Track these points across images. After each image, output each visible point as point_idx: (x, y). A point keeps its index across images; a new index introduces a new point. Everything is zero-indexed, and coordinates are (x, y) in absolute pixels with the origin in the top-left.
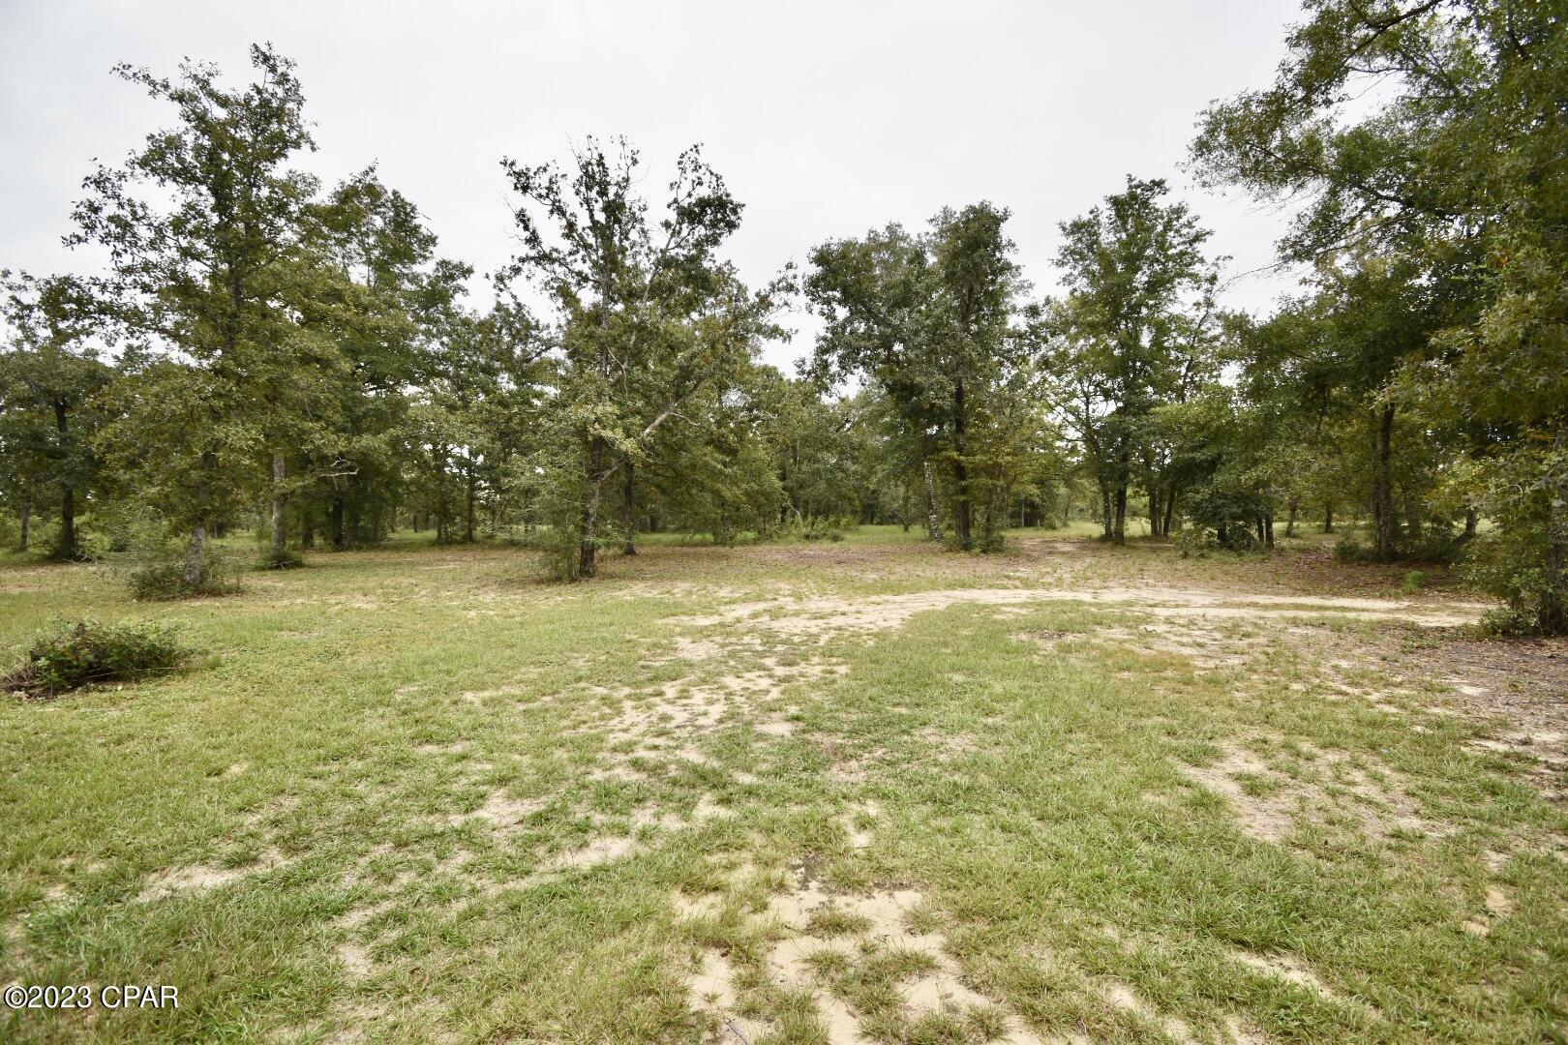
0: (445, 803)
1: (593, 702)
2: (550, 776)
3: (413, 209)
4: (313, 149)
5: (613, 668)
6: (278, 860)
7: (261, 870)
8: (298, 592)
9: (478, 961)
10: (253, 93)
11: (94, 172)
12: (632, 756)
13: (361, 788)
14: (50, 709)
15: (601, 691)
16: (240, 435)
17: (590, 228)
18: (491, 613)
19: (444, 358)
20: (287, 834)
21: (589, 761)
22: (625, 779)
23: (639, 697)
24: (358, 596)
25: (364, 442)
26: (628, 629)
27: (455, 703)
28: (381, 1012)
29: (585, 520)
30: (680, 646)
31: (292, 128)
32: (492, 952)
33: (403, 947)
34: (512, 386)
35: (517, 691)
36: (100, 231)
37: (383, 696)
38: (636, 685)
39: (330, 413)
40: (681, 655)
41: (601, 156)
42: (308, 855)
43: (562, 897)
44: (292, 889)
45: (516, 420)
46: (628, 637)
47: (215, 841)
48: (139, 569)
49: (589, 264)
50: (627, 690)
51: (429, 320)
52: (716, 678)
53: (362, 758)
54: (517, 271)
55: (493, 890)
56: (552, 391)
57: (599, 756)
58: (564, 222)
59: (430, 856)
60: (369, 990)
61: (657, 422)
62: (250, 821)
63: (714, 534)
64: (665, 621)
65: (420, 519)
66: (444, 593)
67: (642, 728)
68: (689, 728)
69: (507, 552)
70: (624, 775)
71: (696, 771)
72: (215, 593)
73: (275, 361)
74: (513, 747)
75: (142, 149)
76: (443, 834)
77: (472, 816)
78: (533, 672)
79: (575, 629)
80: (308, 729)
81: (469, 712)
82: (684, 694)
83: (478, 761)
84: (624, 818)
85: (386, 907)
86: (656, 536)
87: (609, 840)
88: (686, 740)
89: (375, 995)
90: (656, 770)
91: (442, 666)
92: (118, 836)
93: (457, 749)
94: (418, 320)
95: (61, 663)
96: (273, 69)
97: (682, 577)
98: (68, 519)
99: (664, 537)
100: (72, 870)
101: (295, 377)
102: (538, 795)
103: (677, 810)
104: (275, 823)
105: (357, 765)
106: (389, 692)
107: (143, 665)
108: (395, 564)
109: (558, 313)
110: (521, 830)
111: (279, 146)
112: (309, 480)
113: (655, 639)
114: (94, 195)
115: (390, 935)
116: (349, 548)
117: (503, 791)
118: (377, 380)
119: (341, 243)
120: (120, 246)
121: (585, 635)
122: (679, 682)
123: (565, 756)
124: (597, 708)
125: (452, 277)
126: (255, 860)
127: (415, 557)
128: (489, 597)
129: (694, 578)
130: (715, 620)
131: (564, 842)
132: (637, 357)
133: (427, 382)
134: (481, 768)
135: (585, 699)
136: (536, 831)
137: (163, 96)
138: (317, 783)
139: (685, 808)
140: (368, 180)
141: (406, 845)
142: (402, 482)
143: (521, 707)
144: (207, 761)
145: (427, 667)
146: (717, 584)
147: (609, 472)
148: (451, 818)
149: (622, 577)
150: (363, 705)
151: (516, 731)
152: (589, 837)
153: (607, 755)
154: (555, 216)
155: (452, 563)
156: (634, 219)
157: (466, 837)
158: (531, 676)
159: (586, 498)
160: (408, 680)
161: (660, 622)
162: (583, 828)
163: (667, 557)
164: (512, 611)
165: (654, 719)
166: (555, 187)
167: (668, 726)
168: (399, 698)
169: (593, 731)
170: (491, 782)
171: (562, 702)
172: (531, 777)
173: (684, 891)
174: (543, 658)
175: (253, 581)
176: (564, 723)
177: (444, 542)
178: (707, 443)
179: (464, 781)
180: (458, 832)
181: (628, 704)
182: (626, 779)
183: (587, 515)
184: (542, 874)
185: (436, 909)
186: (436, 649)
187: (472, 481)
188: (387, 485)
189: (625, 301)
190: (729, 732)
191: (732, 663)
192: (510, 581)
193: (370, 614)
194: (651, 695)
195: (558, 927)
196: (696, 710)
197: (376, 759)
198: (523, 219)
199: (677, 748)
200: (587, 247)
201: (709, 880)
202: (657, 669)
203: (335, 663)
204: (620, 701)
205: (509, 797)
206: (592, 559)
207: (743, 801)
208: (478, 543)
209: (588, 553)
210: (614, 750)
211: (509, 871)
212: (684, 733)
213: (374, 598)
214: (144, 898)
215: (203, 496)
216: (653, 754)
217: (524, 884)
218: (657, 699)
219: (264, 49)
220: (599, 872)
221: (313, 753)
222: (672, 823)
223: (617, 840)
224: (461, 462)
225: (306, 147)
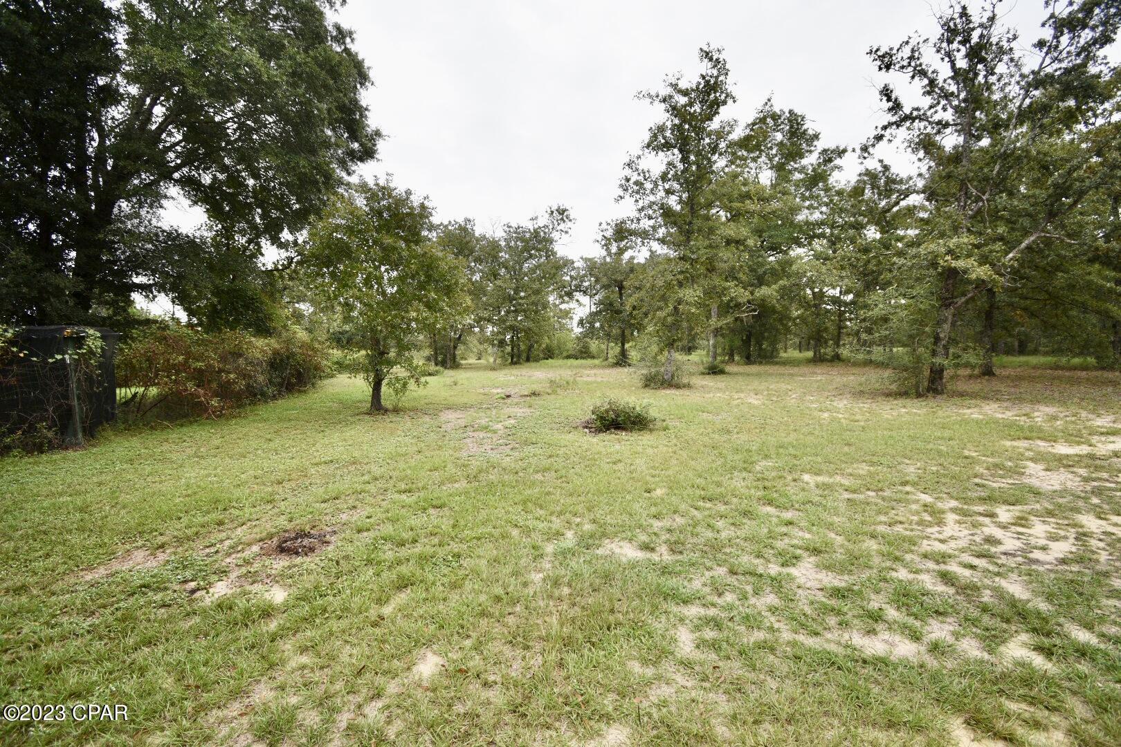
0: (769, 553)
1: (914, 507)
2: (854, 561)
3: (803, 118)
4: (734, 101)
5: (943, 480)
6: (663, 555)
7: (655, 557)
8: (719, 389)
9: (759, 684)
10: (701, 80)
11: (627, 161)
12: (943, 567)
13: (720, 524)
14: (595, 440)
15: (927, 499)
16: (691, 294)
17: (952, 78)
18: (840, 416)
19: (821, 224)
20: (673, 539)
21: (897, 559)
22: (929, 586)
23: (965, 514)
24: (752, 394)
25: (762, 292)
26: (969, 445)
27: (795, 480)
28: (689, 684)
29: (935, 343)
30: (1028, 471)
31: (722, 92)
32: (772, 684)
33: (714, 646)
34: (878, 236)
35: (846, 482)
36: (630, 191)
37: (747, 466)
38: (966, 500)
39: (741, 275)
40: (1026, 481)
41: (964, 8)
42: (680, 557)
43: (839, 668)
44: (667, 575)
45: (874, 262)
46: (966, 453)
47: (638, 531)
48: (644, 372)
49: (950, 111)
50: (953, 503)
51: (812, 197)
52: (1068, 514)
53: (725, 504)
54: (879, 138)
55: (786, 636)
56: (912, 233)
57: (908, 557)
58: (926, 81)
59: (749, 588)
60: (687, 664)
61: (1023, 245)
62: (657, 524)
63: (1097, 358)
64: (1015, 443)
65: (803, 343)
66: (809, 398)
67: (962, 543)
68: (1020, 559)
69: (867, 369)
70: (928, 582)
71: (1014, 606)
72: (678, 387)
73: (710, 246)
74: (830, 526)
75: (647, 137)
76: (761, 575)
77: (785, 570)
78: (863, 469)
79: (913, 438)
80: (700, 476)
81: (803, 490)
82: (1021, 521)
83: (801, 529)
84: (918, 624)
85: (712, 612)
86: (1023, 359)
87: (897, 638)
88: (1012, 570)
89: (689, 671)
90: (968, 590)
91: (792, 451)
92: (599, 513)
93: (788, 515)
94: (804, 198)
95: (601, 417)
96: (711, 59)
97: (1048, 401)
98: (623, 345)
99: (1034, 360)
100: (577, 525)
101: (721, 255)
102: (842, 572)
103: (983, 639)
104: (670, 531)
105: (722, 508)
106: (752, 463)
107: (634, 423)
108: (780, 374)
109: (920, 164)
110: (820, 597)
111: (714, 107)
112: (729, 319)
113: (997, 460)
114: (628, 172)
115: (709, 634)
116: (754, 363)
117: (812, 559)
118: (775, 248)
119: (754, 160)
120: (638, 196)
121: (920, 444)
122: (1019, 507)
123: (875, 547)
124: (917, 513)
125: (830, 160)
126: (653, 550)
127: (796, 370)
128: (841, 404)
129: (1063, 403)
130: (1084, 450)
131: (856, 621)
132: (1002, 185)
133: (810, 244)
134: (802, 536)
135: (908, 502)
136: (833, 602)
137: (656, 103)
138: (696, 513)
139: (992, 640)
140: (767, 108)
141: (736, 574)
142: (790, 318)
143: (847, 495)
144: (647, 483)
145: (781, 450)
146: (1093, 412)
147: (963, 299)
148: (770, 565)
149: (974, 396)
150: (734, 468)
151: (837, 515)
152: (880, 627)
153: (917, 559)
154: (917, 78)
155: (820, 376)
156: (1001, 51)
157: (777, 584)
158: (861, 472)
159: (939, 323)
160: (766, 457)
161: (1008, 443)
162: (876, 617)
163: (1032, 379)
164: (858, 417)
165: (978, 539)
166: (916, 55)
167: (993, 549)
168: (758, 468)
169: (908, 533)
170: (807, 549)
171: (883, 499)
172: (840, 556)
173: (967, 722)
174: (875, 459)
175: (698, 381)
176: (883, 518)
177: (818, 360)
178: (1091, 261)
179: (787, 540)
180: (773, 579)
181: (951, 518)
182: (931, 588)
183: (937, 339)
184: (828, 641)
185: (742, 628)
186: (792, 437)
187: (841, 314)
188: (781, 320)
189: (991, 134)
190: (1070, 576)
191: (1095, 501)
192: (862, 393)
193: (757, 408)
194: (981, 514)
195: (830, 692)
196: (1033, 541)
197: (733, 507)
198: (886, 93)
199: (998, 574)
200: (947, 96)
201: (1000, 724)
202: (993, 490)
203: (726, 437)
204: (943, 512)
205: (817, 566)
206: (941, 378)
207: (1071, 659)
208: (843, 361)
209: (937, 373)
210: (925, 556)
211: (802, 625)
212: (1012, 562)
213: (761, 397)
214: (600, 552)
215: (674, 332)
216: (967, 573)
217: (811, 642)
218: (987, 520)
219: (706, 48)
220: (880, 663)
221: (698, 492)
222: (971, 648)
223: (907, 642)
224: (835, 301)
225: (730, 101)
